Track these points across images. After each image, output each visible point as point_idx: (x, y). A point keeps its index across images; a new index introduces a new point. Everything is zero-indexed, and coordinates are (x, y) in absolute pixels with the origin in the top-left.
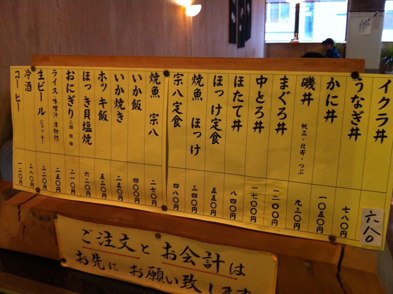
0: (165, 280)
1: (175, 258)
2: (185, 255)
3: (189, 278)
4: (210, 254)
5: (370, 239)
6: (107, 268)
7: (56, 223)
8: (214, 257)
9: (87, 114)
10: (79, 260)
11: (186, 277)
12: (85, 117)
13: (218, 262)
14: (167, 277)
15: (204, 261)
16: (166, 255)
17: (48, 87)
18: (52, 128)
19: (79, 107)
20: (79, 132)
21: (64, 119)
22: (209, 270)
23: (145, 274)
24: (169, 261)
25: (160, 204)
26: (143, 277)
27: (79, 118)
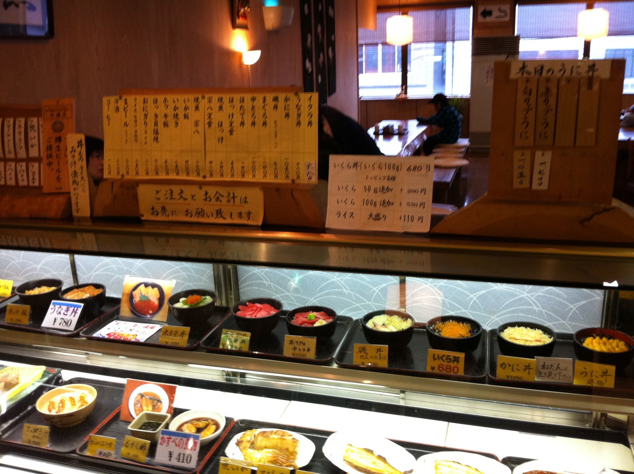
0: (205, 215)
1: (210, 200)
2: (216, 197)
3: (219, 211)
4: (229, 194)
5: (310, 178)
6: (170, 215)
7: (138, 191)
8: (232, 195)
9: (156, 124)
10: (153, 213)
11: (217, 211)
12: (155, 125)
13: (234, 198)
14: (207, 214)
15: (227, 199)
16: (206, 199)
17: (131, 108)
18: (133, 134)
19: (151, 120)
20: (151, 135)
21: (141, 128)
22: (230, 204)
23: (194, 214)
24: (208, 202)
25: (202, 175)
26: (193, 216)
27: (151, 127)
